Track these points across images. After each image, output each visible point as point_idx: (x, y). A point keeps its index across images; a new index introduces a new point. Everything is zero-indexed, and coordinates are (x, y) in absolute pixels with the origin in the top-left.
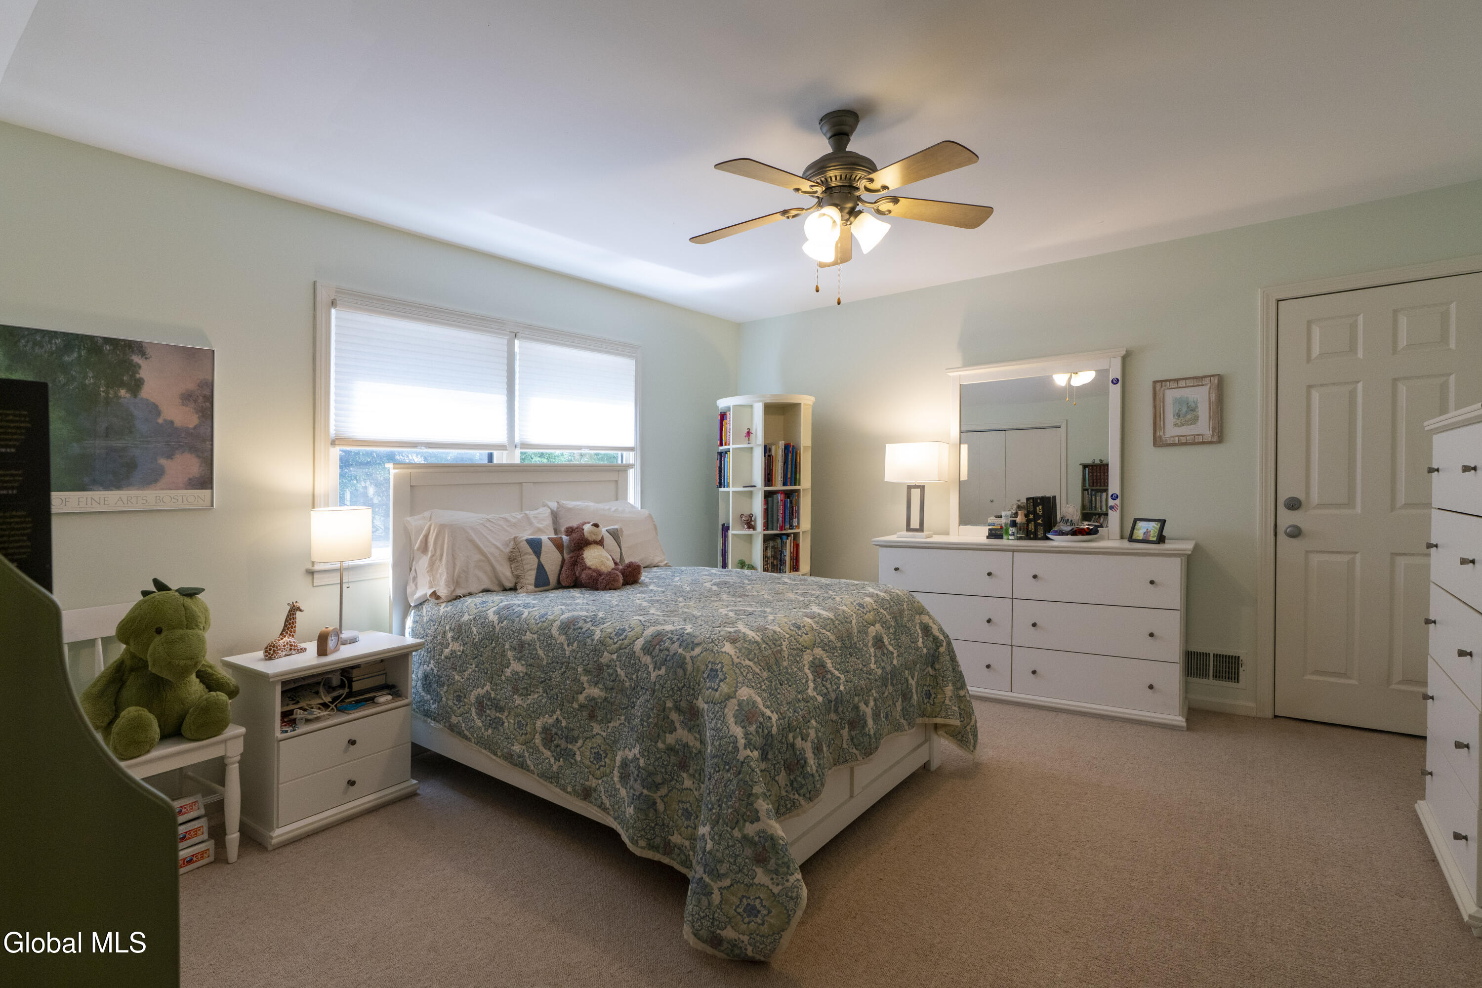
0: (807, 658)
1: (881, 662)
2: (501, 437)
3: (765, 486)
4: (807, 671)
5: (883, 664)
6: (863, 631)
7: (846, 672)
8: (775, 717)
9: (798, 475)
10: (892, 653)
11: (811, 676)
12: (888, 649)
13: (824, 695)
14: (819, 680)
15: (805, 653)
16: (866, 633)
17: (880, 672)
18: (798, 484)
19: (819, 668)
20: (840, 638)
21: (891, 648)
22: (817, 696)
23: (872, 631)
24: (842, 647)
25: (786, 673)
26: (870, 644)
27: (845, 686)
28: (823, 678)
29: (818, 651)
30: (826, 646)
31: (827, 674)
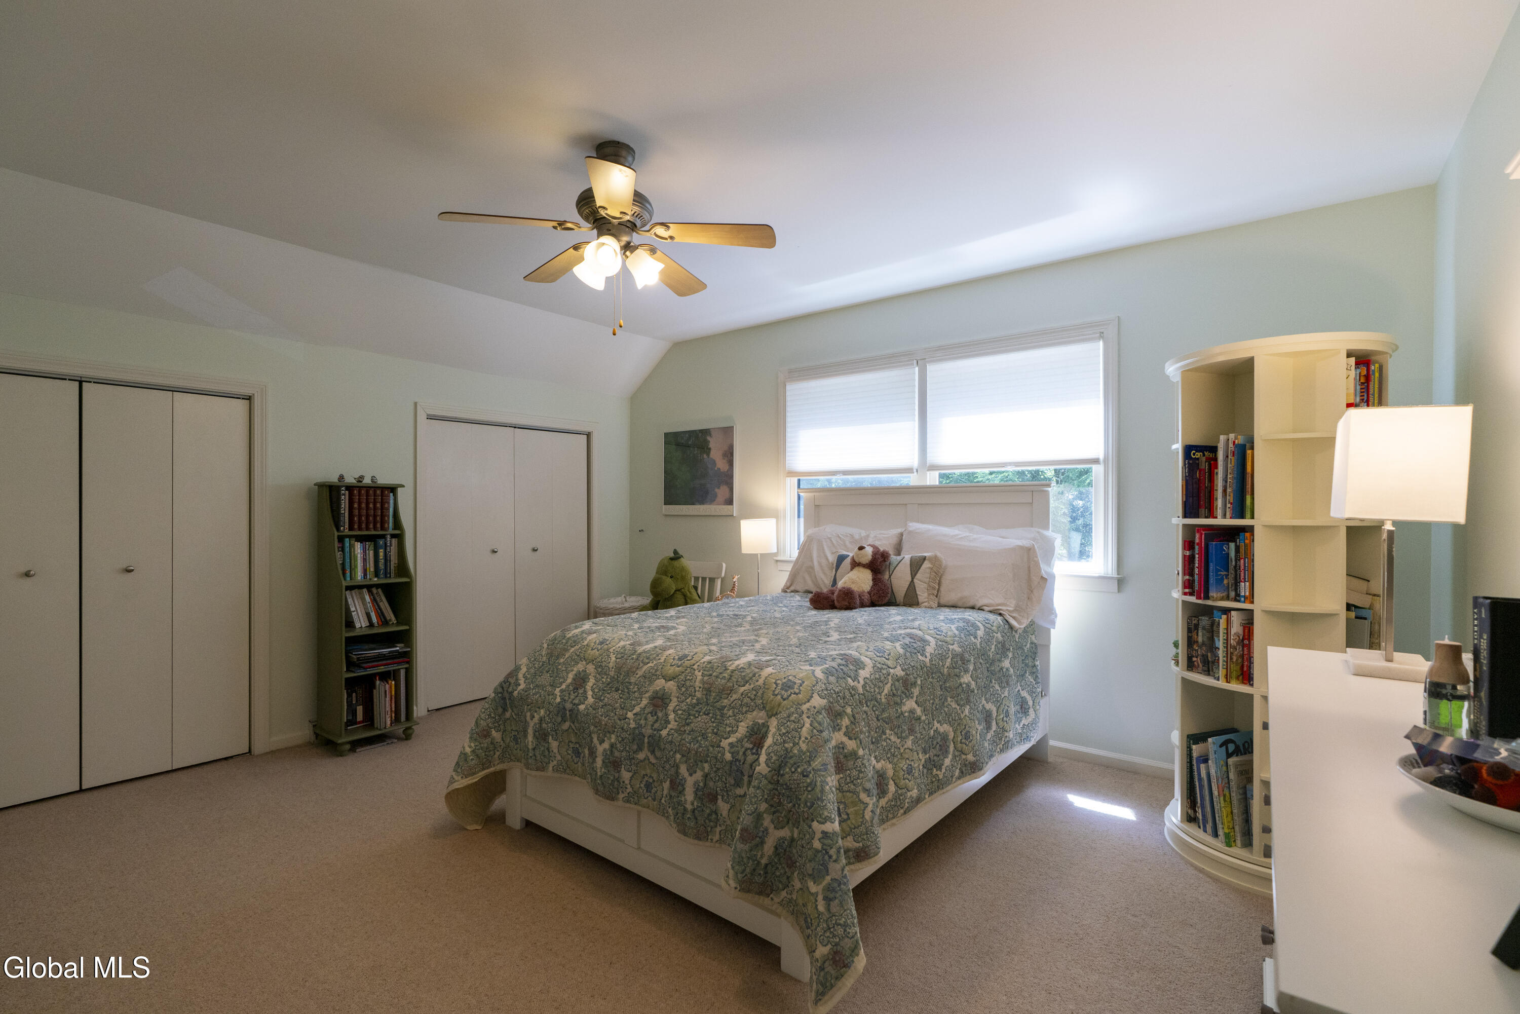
0: (580, 667)
1: (643, 718)
2: (914, 461)
3: (1185, 516)
4: (571, 676)
5: (642, 722)
6: (650, 677)
7: (598, 698)
8: (522, 686)
9: (1248, 498)
10: (668, 722)
11: (569, 681)
12: (667, 715)
13: (563, 700)
14: (571, 688)
15: (581, 662)
16: (651, 682)
17: (633, 725)
18: (1248, 514)
19: (580, 681)
20: (618, 669)
21: (672, 716)
22: (558, 696)
23: (660, 683)
24: (614, 677)
25: (556, 666)
26: (647, 695)
27: (587, 708)
28: (576, 689)
29: (591, 668)
30: (601, 668)
31: (581, 689)
